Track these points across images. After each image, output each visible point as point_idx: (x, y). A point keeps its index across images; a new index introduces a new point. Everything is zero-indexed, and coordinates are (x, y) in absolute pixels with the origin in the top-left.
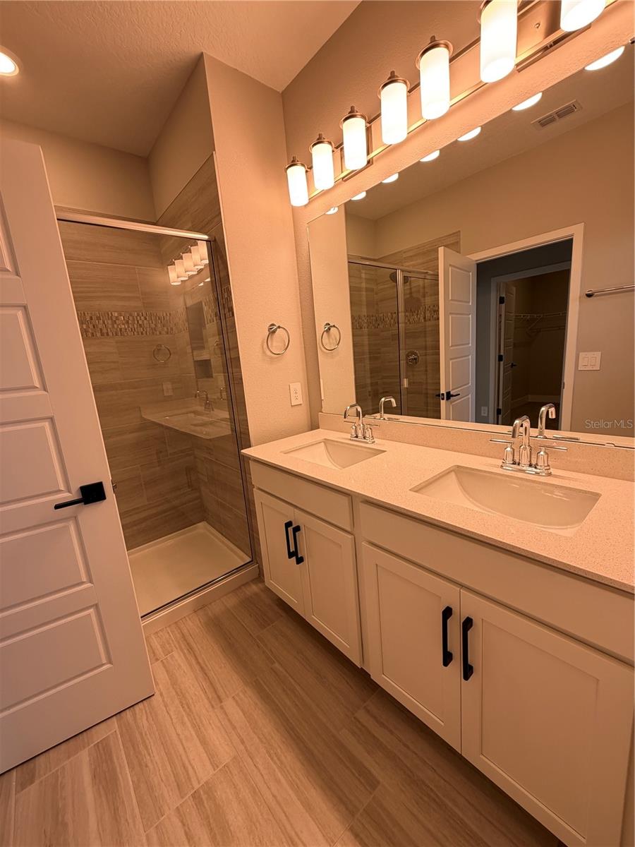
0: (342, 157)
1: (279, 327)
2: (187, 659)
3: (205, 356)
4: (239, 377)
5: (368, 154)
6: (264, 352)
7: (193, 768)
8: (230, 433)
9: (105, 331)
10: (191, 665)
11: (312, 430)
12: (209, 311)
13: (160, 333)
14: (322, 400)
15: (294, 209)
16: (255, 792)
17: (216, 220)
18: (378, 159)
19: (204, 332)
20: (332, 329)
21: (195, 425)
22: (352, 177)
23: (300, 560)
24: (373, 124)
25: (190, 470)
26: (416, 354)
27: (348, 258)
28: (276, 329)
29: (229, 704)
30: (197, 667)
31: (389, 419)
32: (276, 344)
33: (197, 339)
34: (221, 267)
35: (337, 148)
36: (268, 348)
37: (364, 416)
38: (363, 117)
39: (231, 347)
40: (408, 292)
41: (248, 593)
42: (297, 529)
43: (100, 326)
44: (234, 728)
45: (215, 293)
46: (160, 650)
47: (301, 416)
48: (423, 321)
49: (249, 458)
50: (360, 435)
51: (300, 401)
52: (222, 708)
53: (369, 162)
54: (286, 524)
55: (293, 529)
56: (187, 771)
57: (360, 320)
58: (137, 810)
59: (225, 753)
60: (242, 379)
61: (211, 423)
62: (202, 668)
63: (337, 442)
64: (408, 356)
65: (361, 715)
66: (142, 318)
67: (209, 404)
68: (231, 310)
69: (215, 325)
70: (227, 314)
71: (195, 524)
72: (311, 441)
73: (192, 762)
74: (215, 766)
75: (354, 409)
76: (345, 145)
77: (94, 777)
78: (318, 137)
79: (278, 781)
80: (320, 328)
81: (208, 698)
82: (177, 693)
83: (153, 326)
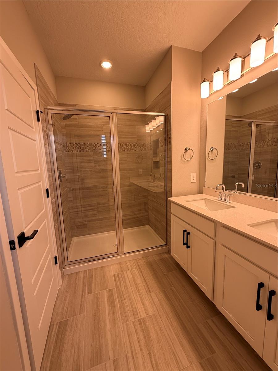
0: (228, 75)
1: (190, 149)
2: (139, 273)
3: (157, 160)
4: (170, 169)
5: (242, 72)
6: (182, 159)
7: (139, 311)
8: (164, 191)
9: (124, 149)
10: (140, 276)
11: (199, 194)
12: (161, 143)
13: (142, 151)
14: (205, 181)
15: (202, 100)
16: (161, 330)
17: (169, 107)
18: (246, 74)
19: (158, 150)
20: (214, 150)
21: (150, 186)
22: (231, 83)
23: (188, 247)
24: (246, 59)
25: (146, 204)
26: (260, 163)
27: (226, 118)
28: (188, 150)
29: (153, 295)
30: (142, 277)
31: (239, 193)
32: (187, 156)
33: (155, 153)
34: (168, 125)
35: (226, 71)
36: (184, 157)
37: (226, 190)
38: (241, 57)
39: (168, 157)
40: (259, 132)
41: (163, 256)
42: (188, 233)
43: (123, 148)
44: (155, 304)
45: (165, 135)
46: (130, 267)
47: (195, 187)
48: (266, 146)
49: (171, 201)
50: (223, 198)
51: (195, 181)
52: (150, 295)
53: (241, 76)
54: (184, 231)
55: (186, 233)
56: (137, 311)
57: (229, 146)
58: (120, 316)
59: (151, 311)
60: (171, 170)
61: (157, 187)
62: (144, 278)
63: (211, 200)
64: (254, 164)
65: (209, 321)
66: (136, 145)
67: (155, 179)
68: (170, 142)
69: (163, 148)
70: (169, 144)
71: (145, 225)
72: (198, 198)
73: (139, 309)
74: (147, 314)
75: (221, 187)
76: (230, 70)
77: (108, 299)
78: (217, 69)
79: (170, 330)
80: (208, 149)
81: (146, 290)
82: (135, 283)
83: (139, 148)
